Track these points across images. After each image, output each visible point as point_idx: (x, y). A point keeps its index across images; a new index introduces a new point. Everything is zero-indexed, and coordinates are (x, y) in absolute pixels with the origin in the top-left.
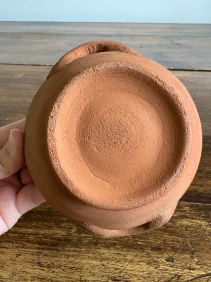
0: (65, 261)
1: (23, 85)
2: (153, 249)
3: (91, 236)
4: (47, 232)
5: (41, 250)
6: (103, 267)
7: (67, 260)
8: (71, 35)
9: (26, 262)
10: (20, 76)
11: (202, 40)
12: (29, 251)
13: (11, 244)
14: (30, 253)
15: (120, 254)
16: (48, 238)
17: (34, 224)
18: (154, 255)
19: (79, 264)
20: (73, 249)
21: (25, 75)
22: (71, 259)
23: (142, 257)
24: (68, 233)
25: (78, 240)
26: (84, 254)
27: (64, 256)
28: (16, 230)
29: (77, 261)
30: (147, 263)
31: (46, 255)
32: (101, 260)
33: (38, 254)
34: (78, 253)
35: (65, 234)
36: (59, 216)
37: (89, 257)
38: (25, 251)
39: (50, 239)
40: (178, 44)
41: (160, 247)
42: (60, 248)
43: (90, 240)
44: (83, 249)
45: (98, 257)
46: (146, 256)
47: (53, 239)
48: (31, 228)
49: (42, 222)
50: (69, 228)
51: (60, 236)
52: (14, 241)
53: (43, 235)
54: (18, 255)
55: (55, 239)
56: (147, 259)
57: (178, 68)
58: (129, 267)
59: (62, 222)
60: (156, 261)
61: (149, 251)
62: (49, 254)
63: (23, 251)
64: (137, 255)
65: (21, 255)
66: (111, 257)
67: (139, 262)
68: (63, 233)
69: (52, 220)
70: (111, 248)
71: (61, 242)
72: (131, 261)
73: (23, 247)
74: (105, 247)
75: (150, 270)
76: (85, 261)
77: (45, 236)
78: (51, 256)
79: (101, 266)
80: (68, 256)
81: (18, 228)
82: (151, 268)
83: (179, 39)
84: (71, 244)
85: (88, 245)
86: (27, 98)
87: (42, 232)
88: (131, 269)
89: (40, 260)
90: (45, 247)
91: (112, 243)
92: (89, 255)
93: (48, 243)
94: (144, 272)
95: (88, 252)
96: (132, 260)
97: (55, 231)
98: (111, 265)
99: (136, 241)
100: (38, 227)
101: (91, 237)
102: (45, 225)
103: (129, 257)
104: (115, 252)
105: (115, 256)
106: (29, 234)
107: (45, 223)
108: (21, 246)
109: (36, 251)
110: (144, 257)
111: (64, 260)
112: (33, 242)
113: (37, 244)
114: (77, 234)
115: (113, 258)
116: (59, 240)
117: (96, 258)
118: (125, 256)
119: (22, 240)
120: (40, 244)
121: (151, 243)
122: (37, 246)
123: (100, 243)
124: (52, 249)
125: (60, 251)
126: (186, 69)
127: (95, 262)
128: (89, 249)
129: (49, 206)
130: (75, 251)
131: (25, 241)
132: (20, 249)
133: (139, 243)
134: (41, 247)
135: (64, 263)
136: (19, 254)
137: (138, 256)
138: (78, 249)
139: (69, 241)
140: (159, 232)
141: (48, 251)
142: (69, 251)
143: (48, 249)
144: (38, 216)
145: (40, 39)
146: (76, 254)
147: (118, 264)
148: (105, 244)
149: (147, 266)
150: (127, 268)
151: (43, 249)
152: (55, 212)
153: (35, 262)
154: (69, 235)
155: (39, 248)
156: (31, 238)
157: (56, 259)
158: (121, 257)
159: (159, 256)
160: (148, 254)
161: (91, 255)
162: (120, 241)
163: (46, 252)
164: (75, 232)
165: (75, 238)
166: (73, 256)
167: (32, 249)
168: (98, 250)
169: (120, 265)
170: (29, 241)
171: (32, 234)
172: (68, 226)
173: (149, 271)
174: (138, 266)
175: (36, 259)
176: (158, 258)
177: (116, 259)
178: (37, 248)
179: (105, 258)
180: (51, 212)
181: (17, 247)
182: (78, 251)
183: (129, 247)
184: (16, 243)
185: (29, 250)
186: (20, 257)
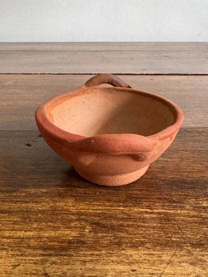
0: (81, 269)
1: (12, 90)
2: (193, 245)
3: (110, 235)
4: (53, 234)
5: (46, 257)
6: (134, 272)
7: (83, 268)
8: (60, 51)
9: (27, 274)
10: (10, 83)
11: (188, 53)
12: (30, 260)
13: (4, 253)
14: (31, 262)
15: (153, 254)
16: (55, 242)
17: (35, 226)
18: (197, 252)
19: (100, 271)
20: (89, 253)
21: (14, 82)
22: (88, 266)
23: (182, 256)
24: (80, 234)
25: (94, 241)
26: (105, 258)
27: (79, 262)
28: (12, 235)
29: (98, 268)
30: (191, 264)
31: (54, 263)
32: (130, 264)
33: (43, 262)
34: (97, 258)
35: (76, 235)
36: (66, 214)
37: (113, 262)
38: (25, 260)
39: (58, 242)
40: (166, 56)
41: (202, 242)
42: (72, 253)
43: (110, 240)
44: (103, 252)
45: (125, 260)
46: (186, 254)
47: (61, 242)
48: (31, 231)
49: (46, 222)
50: (81, 228)
51: (71, 238)
52: (10, 249)
53: (47, 238)
54: (15, 266)
55: (64, 241)
56: (189, 258)
57: (172, 73)
58: (168, 270)
59: (72, 221)
60: (201, 260)
61: (189, 248)
62: (58, 261)
63: (22, 260)
64: (174, 255)
65: (19, 265)
66: (142, 259)
67: (179, 262)
68: (74, 234)
69: (58, 219)
70: (140, 248)
71: (73, 245)
72: (170, 263)
73: (22, 255)
74: (131, 247)
75: (197, 272)
76: (108, 267)
77: (50, 239)
78: (61, 264)
79: (131, 272)
80: (85, 262)
81: (14, 231)
82: (198, 270)
83: (166, 53)
84: (86, 247)
85: (109, 246)
86: (18, 101)
87: (47, 235)
88: (172, 272)
89: (46, 270)
90: (52, 252)
91: (140, 241)
92: (112, 258)
93: (56, 247)
94: (189, 275)
95: (111, 255)
96: (170, 260)
97: (64, 232)
98: (145, 269)
99: (169, 237)
100: (41, 229)
101: (111, 237)
102: (49, 226)
103: (166, 258)
104: (146, 252)
105: (147, 258)
106: (29, 238)
107: (50, 223)
108: (19, 253)
109: (40, 258)
110: (185, 255)
111: (79, 268)
112: (34, 248)
113: (40, 249)
114: (92, 234)
115: (145, 260)
116: (70, 242)
117: (122, 261)
118: (161, 257)
119: (20, 247)
120: (45, 249)
121: (189, 238)
122: (40, 252)
123: (125, 243)
124: (61, 255)
125: (73, 256)
126: (181, 73)
127: (121, 267)
128: (111, 252)
129: (52, 204)
130: (92, 255)
131: (23, 247)
132: (17, 257)
133: (174, 239)
134: (46, 253)
135: (81, 272)
136: (17, 264)
137: (176, 255)
138: (96, 253)
139: (83, 243)
140: (195, 224)
141: (57, 258)
142: (85, 255)
143: (56, 255)
144: (40, 215)
145: (29, 55)
146: (94, 259)
147: (153, 268)
148: (130, 243)
149: (192, 267)
150: (166, 271)
151: (50, 255)
152: (60, 211)
153: (40, 273)
154: (82, 235)
155: (44, 255)
156: (33, 243)
157: (69, 267)
158: (155, 258)
159: (203, 253)
160: (189, 252)
161: (115, 258)
162: (150, 239)
163: (54, 259)
164: (90, 232)
165: (90, 239)
166: (91, 261)
167: (35, 256)
168: (123, 252)
169: (156, 268)
170: (29, 247)
171: (33, 238)
172: (79, 225)
173: (195, 273)
174: (179, 268)
175: (41, 269)
176: (203, 256)
177: (149, 261)
178: (41, 255)
179: (134, 261)
180: (55, 210)
181: (13, 255)
182: (97, 255)
183: (162, 245)
184: (12, 250)
185: (30, 258)
186: (18, 268)
